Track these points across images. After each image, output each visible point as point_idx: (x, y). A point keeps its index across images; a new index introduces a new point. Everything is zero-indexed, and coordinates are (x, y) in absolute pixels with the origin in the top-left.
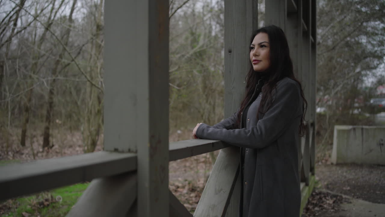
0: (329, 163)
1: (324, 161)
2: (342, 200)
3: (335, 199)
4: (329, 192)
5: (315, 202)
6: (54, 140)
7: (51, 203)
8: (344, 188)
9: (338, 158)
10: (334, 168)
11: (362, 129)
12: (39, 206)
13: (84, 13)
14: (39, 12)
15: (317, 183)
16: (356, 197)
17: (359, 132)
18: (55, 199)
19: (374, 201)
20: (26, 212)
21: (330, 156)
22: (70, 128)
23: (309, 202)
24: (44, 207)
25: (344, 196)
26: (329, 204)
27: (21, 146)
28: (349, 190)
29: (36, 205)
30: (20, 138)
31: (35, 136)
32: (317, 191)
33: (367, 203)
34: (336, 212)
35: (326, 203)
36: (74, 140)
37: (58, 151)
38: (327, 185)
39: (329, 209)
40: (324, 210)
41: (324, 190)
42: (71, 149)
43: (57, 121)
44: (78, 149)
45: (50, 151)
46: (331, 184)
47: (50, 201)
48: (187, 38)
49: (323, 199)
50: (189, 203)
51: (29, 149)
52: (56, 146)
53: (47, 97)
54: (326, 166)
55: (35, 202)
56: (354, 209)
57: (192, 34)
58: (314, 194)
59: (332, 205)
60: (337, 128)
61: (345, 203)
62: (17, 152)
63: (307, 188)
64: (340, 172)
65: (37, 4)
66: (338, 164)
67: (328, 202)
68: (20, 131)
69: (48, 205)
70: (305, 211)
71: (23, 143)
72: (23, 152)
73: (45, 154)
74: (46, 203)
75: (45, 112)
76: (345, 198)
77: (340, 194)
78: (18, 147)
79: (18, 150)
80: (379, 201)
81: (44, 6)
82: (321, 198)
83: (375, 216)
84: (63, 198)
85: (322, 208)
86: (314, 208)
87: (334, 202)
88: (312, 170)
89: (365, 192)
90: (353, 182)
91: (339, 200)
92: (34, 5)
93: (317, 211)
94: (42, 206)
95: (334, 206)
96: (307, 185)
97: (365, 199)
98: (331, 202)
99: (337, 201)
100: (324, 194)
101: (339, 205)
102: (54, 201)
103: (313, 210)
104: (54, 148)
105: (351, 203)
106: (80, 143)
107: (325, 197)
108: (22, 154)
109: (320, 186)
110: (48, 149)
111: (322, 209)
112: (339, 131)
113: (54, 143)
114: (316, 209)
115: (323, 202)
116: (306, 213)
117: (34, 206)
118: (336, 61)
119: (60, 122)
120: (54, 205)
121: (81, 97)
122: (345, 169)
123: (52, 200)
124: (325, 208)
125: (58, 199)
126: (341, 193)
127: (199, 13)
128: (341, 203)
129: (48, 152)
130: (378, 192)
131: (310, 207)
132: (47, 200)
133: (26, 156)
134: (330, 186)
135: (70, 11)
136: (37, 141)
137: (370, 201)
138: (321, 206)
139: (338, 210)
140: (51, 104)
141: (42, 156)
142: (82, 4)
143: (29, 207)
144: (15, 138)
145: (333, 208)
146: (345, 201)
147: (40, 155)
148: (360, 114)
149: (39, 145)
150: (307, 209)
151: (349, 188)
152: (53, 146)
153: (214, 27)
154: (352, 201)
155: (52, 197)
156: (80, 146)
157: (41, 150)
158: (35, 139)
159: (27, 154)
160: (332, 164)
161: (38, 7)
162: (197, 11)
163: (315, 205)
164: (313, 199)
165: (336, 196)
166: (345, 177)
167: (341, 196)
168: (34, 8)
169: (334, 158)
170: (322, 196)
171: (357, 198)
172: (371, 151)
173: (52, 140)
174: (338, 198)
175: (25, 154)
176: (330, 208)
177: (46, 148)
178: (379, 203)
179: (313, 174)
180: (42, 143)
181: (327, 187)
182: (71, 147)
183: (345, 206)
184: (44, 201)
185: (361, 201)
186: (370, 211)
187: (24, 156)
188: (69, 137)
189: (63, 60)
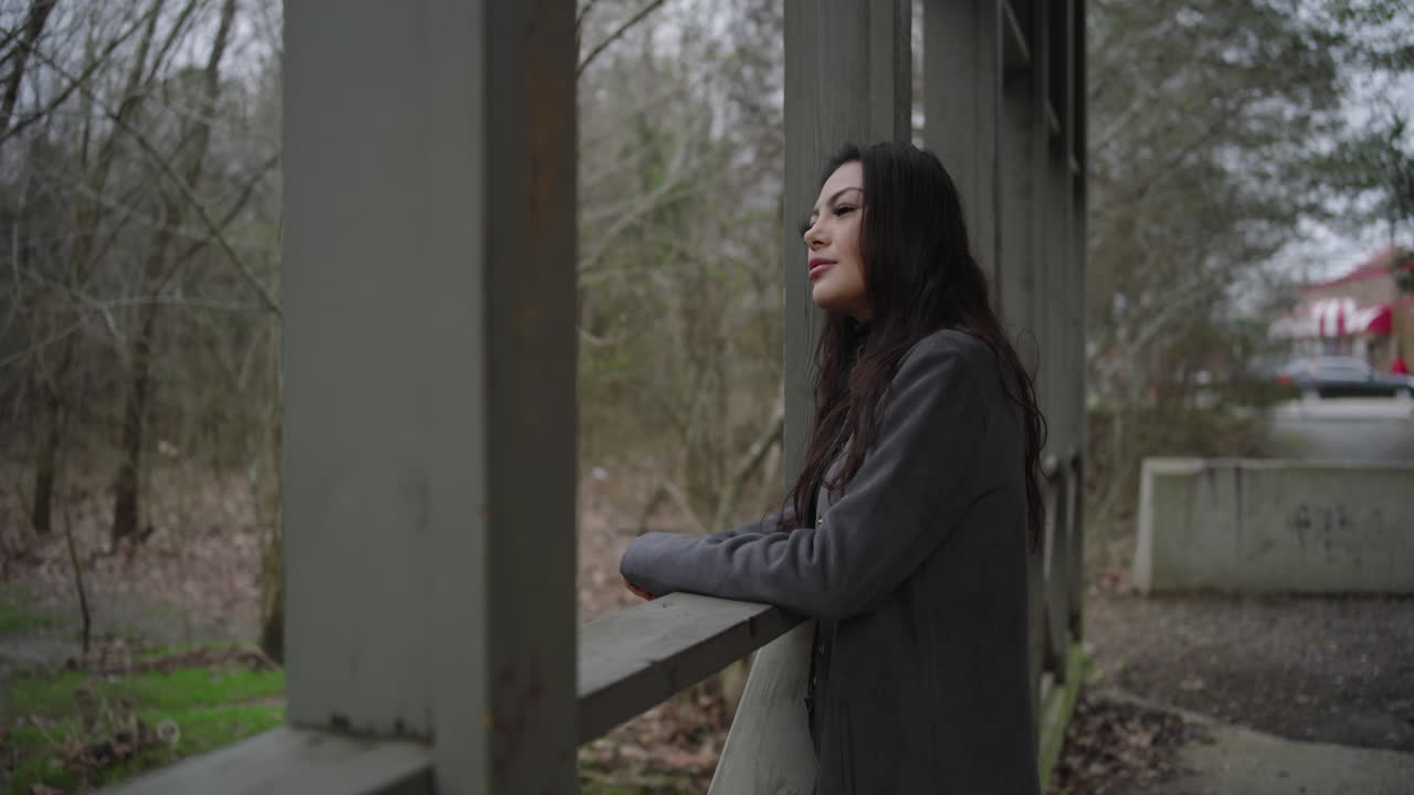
0: (1123, 588)
1: (1106, 583)
2: (1180, 731)
3: (1156, 728)
4: (1136, 700)
5: (1087, 741)
6: (154, 510)
7: (140, 748)
8: (1185, 685)
9: (1156, 572)
10: (1142, 608)
11: (1238, 471)
12: (93, 760)
13: (262, 60)
14: (98, 53)
15: (1087, 664)
16: (1229, 718)
17: (1226, 484)
18: (155, 735)
19: (1294, 733)
20: (46, 782)
21: (1126, 563)
22: (215, 464)
23: (1068, 745)
24: (111, 765)
25: (1188, 717)
26: (1138, 748)
27: (33, 532)
28: (1202, 692)
29: (83, 758)
30: (31, 500)
31: (84, 495)
32: (1092, 698)
33: (1268, 741)
34: (1166, 777)
35: (1127, 747)
36: (230, 506)
37: (167, 546)
38: (1125, 672)
39: (1138, 769)
40: (1123, 774)
41: (1116, 695)
42: (214, 543)
43: (164, 447)
44: (240, 539)
45: (141, 550)
46: (1136, 668)
47: (135, 740)
48: (626, 152)
49: (1117, 728)
50: (638, 743)
51: (64, 543)
52: (162, 532)
53: (127, 359)
54: (1115, 598)
55: (79, 746)
56: (1227, 766)
57: (647, 136)
58: (1082, 708)
59: (1150, 753)
60: (1153, 467)
61: (1193, 744)
62: (19, 556)
63: (1061, 694)
64: (1164, 622)
65: (93, 24)
66: (1155, 594)
67: (1133, 740)
68: (29, 477)
69: (128, 756)
70: (1056, 777)
71: (41, 521)
72: (39, 553)
73: (120, 560)
74: (120, 749)
75: (119, 410)
76: (1194, 725)
77: (1173, 710)
78: (23, 535)
79: (21, 547)
80: (1310, 731)
81: (118, 31)
82: (1107, 727)
83: (1303, 790)
84: (183, 729)
85: (1113, 764)
86: (1086, 764)
87: (1155, 741)
88: (1074, 622)
89: (1259, 700)
90: (1214, 660)
91: (1172, 731)
92: (80, 26)
93: (1096, 776)
94: (105, 760)
95: (1155, 755)
96: (1060, 680)
97: (1259, 726)
98: (1144, 740)
99: (1166, 734)
100: (1117, 708)
101: (1171, 752)
102: (149, 739)
103: (1084, 776)
104: (152, 540)
105: (1211, 741)
106: (248, 517)
107: (1122, 721)
108: (38, 562)
109: (1097, 674)
110: (134, 542)
111: (1115, 770)
112: (1160, 480)
113: (155, 522)
114: (1097, 768)
115: (1116, 742)
116: (1062, 785)
117: (77, 760)
118: (1147, 236)
119: (173, 452)
120: (150, 754)
121: (248, 359)
122: (1181, 610)
123: (141, 736)
124: (1124, 766)
125: (165, 732)
126: (1175, 703)
127: (667, 61)
128: (1180, 742)
129: (131, 555)
130: (1302, 699)
131: (1074, 761)
132: (122, 738)
133: (50, 571)
134: (1134, 676)
135: (209, 50)
136: (96, 511)
137: (1277, 733)
138: (1109, 758)
139: (1172, 771)
140: (142, 386)
141: (111, 569)
142: (256, 26)
143: (55, 764)
144: (12, 501)
145: (1153, 765)
146: (1193, 737)
147: (100, 564)
148: (1219, 409)
149: (101, 525)
150: (1064, 772)
151: (1199, 684)
152: (150, 530)
153: (718, 112)
154: (1214, 733)
155: (141, 725)
156: (247, 530)
157: (106, 547)
158: (86, 506)
159: (56, 561)
160: (1135, 593)
161: (96, 33)
162: (659, 53)
163: (1091, 755)
164: (1082, 732)
165: (1158, 717)
166: (1185, 642)
167: (1177, 719)
168: (81, 36)
169: (1141, 573)
170: (1112, 716)
171: (1234, 722)
172: (1267, 545)
173: (147, 510)
174: (1168, 723)
175: (48, 562)
176: (1143, 763)
177: (125, 541)
178: (1310, 739)
179: (1077, 638)
180: (109, 517)
181: (1125, 681)
182: (215, 531)
183: (1195, 755)
184: (113, 741)
185: (1246, 735)
186: (1283, 775)
187: (43, 570)
188: (209, 496)
189: (182, 231)
